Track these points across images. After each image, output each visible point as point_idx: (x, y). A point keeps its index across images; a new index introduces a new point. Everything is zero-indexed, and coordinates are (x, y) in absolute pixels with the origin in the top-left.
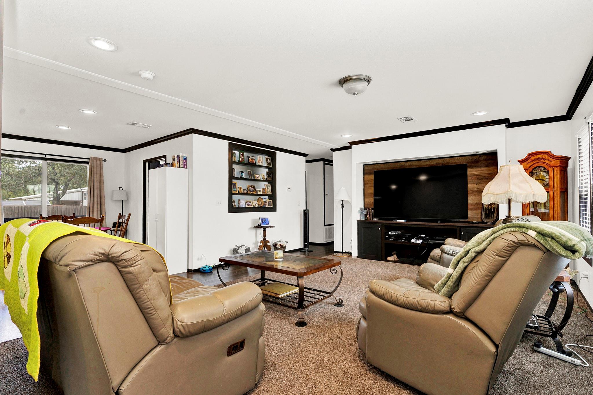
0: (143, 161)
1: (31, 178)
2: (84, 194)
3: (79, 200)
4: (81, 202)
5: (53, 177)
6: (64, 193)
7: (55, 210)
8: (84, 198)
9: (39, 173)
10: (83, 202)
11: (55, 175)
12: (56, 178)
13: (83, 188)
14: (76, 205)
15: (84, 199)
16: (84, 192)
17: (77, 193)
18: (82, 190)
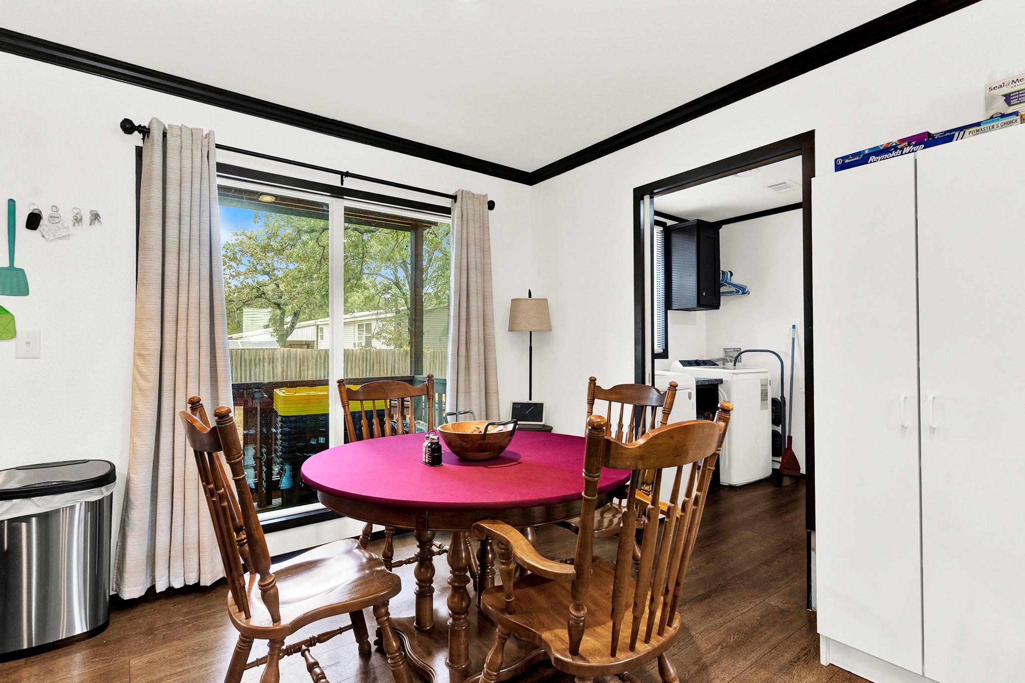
0: (635, 190)
1: (246, 302)
2: (319, 330)
3: (313, 340)
4: (316, 342)
5: (278, 300)
6: (293, 327)
7: (287, 356)
8: (319, 337)
9: (257, 294)
10: (317, 343)
11: (281, 298)
12: (282, 301)
13: (319, 320)
14: (308, 348)
15: (319, 339)
16: (320, 327)
17: (309, 327)
18: (317, 324)
